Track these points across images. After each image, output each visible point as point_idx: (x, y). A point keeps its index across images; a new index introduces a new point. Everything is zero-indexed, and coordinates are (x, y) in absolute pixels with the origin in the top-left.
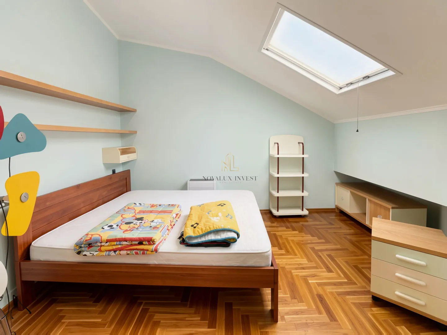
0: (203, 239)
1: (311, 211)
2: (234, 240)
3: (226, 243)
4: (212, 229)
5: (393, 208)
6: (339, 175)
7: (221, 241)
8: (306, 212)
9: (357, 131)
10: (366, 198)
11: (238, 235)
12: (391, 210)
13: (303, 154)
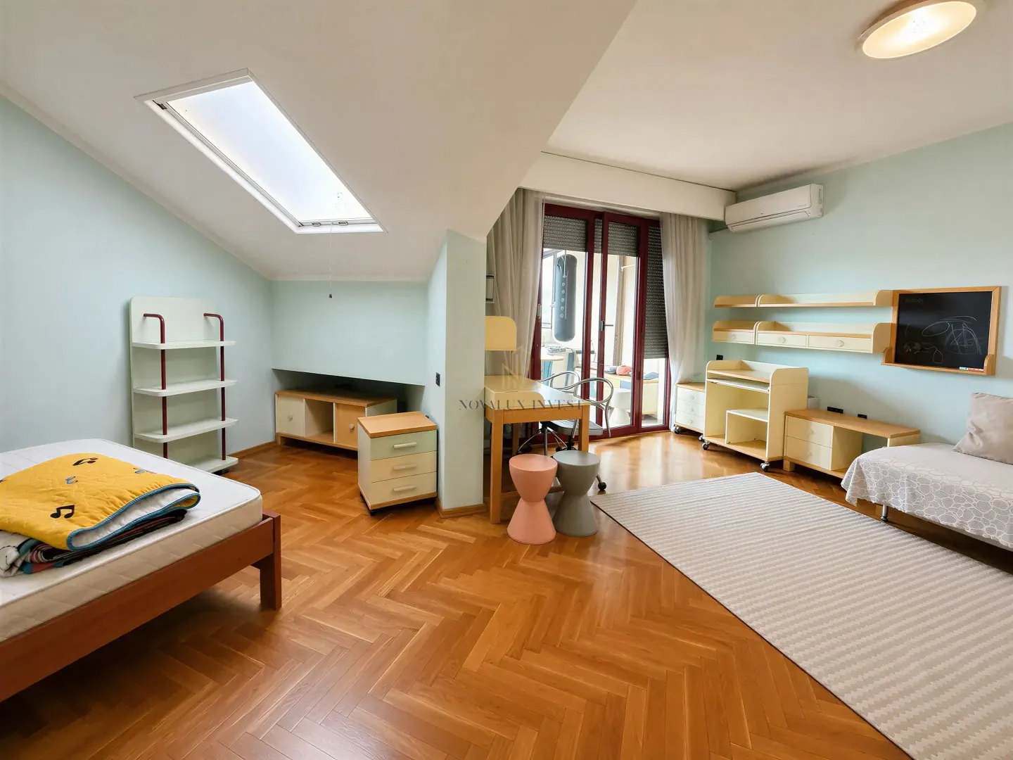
0: (116, 528)
1: (241, 455)
2: (197, 499)
3: (175, 515)
4: (130, 498)
5: (368, 406)
6: (280, 373)
7: (160, 515)
8: (234, 460)
9: (331, 296)
10: (332, 403)
11: (197, 490)
12: (366, 409)
13: (222, 339)
